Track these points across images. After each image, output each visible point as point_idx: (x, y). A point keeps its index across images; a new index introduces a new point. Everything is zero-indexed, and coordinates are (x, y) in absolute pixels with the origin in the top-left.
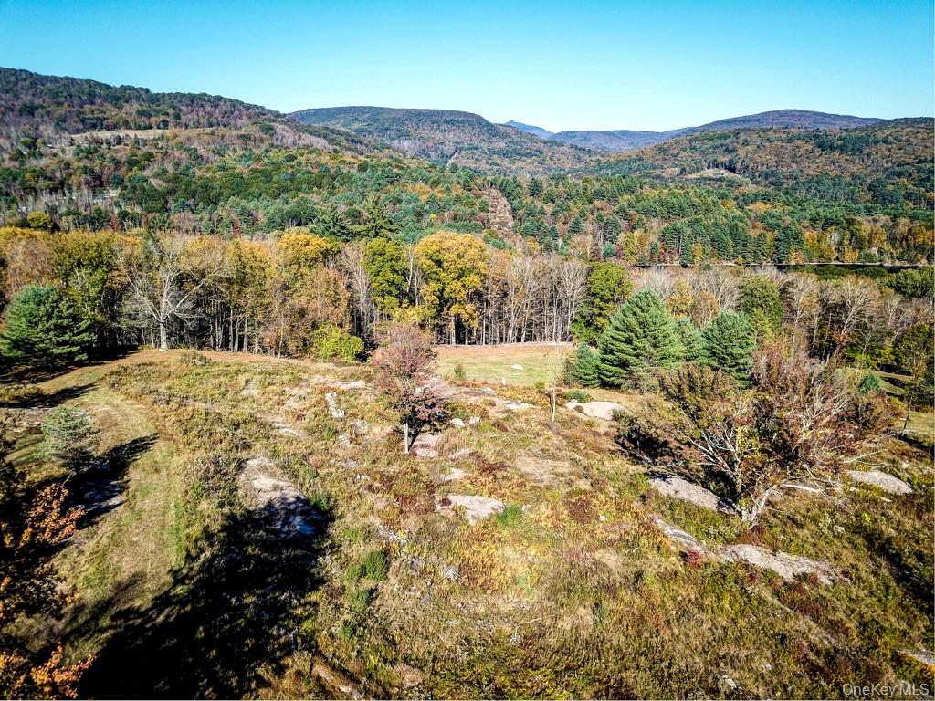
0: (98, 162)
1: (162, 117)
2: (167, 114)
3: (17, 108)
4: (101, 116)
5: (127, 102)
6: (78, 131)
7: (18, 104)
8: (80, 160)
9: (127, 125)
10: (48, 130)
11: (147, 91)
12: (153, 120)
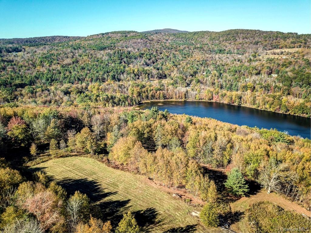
0: (273, 64)
1: (299, 44)
2: (302, 43)
3: (253, 43)
4: (278, 44)
5: (288, 39)
6: (269, 49)
8: (267, 63)
9: (286, 47)
11: (297, 34)
12: (296, 45)
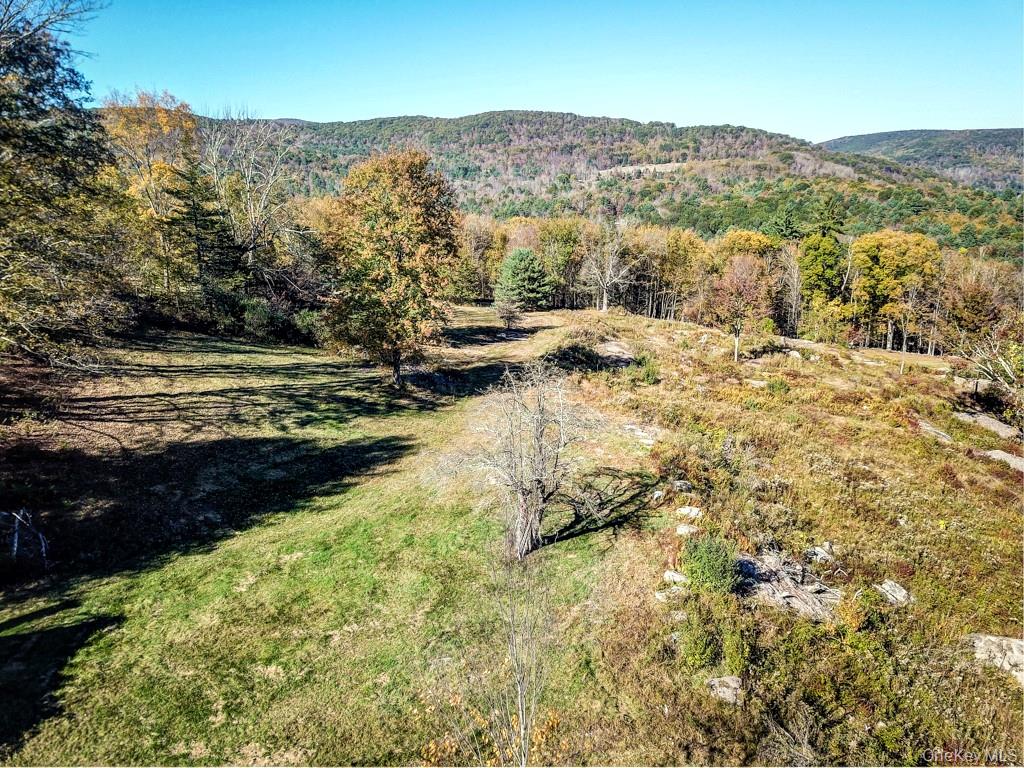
0: (615, 193)
1: (683, 151)
2: (688, 148)
3: (559, 149)
4: (627, 152)
5: (652, 137)
6: (605, 167)
7: (561, 144)
8: (600, 192)
9: (649, 160)
10: (581, 167)
11: (673, 125)
12: (673, 153)
